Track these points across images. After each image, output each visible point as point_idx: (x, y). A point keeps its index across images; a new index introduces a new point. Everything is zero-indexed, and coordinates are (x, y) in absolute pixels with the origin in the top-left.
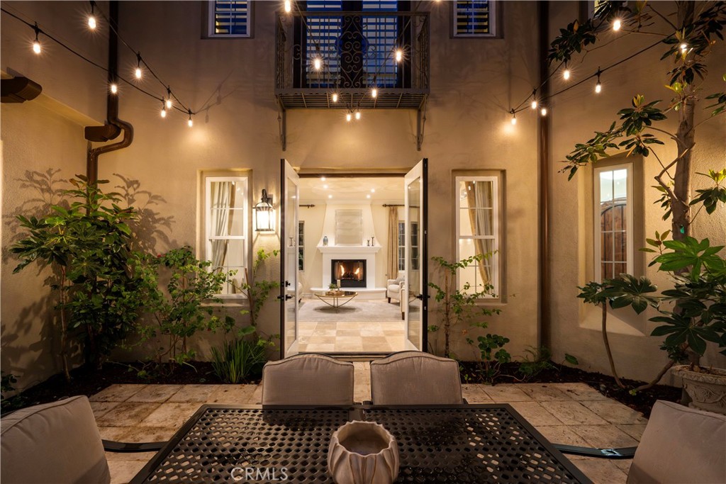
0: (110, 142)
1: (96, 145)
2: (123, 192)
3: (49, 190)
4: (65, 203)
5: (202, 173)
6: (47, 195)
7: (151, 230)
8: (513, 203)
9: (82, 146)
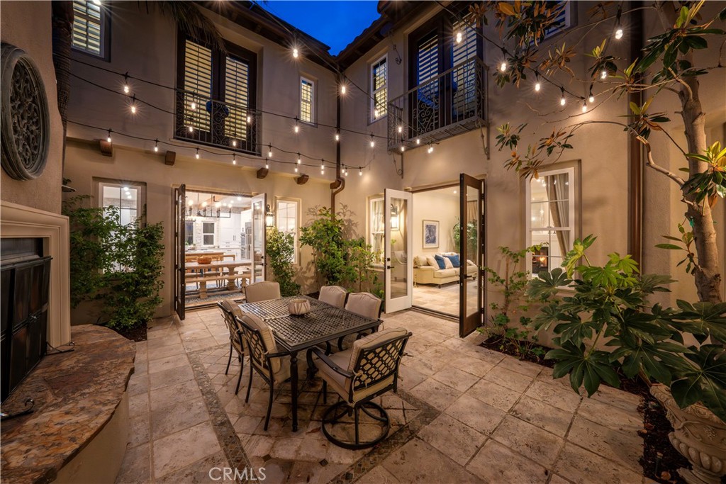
0: (338, 188)
1: (335, 190)
2: (342, 211)
3: (316, 215)
4: (322, 219)
5: (369, 198)
6: (315, 217)
7: (351, 229)
8: (591, 191)
9: (329, 191)
